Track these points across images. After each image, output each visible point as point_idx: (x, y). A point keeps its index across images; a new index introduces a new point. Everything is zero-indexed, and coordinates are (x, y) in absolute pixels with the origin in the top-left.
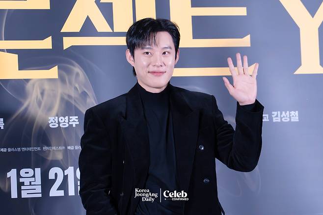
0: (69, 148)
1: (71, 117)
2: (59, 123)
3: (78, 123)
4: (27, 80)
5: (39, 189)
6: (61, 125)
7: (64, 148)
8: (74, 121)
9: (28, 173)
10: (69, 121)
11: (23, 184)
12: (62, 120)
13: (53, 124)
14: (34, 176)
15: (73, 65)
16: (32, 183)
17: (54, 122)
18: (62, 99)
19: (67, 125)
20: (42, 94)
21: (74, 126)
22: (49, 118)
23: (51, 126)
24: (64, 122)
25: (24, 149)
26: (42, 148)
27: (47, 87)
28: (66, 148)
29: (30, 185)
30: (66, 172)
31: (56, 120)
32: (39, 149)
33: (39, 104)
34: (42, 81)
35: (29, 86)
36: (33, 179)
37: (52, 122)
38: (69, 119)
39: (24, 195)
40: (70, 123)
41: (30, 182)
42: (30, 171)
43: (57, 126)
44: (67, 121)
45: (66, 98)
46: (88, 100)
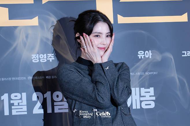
0: (47, 77)
1: (48, 55)
2: (39, 59)
3: (54, 59)
4: (16, 27)
5: (25, 108)
6: (41, 61)
7: (43, 77)
8: (51, 57)
9: (17, 96)
10: (47, 58)
11: (13, 104)
12: (41, 56)
13: (35, 60)
14: (21, 99)
15: (50, 16)
16: (20, 104)
17: (36, 58)
18: (42, 41)
19: (46, 61)
20: (27, 37)
21: (51, 61)
22: (32, 55)
23: (33, 61)
24: (43, 58)
25: (14, 79)
26: (27, 78)
27: (30, 32)
28: (45, 77)
29: (19, 105)
30: (45, 96)
31: (37, 56)
32: (25, 78)
33: (25, 44)
34: (26, 27)
35: (17, 31)
36: (20, 101)
37: (34, 59)
38: (47, 56)
39: (14, 113)
40: (48, 59)
41: (19, 103)
42: (18, 95)
43: (38, 61)
44: (45, 57)
45: (45, 40)
46: (61, 42)
